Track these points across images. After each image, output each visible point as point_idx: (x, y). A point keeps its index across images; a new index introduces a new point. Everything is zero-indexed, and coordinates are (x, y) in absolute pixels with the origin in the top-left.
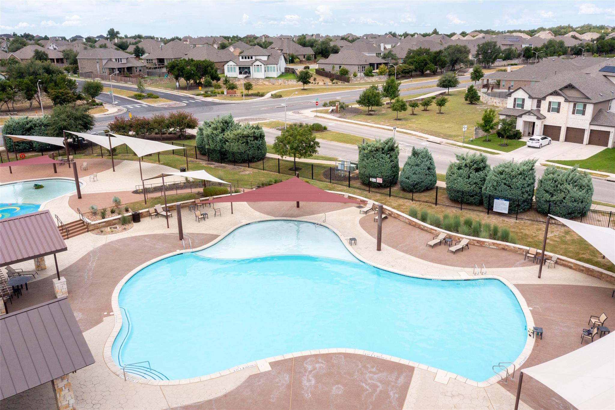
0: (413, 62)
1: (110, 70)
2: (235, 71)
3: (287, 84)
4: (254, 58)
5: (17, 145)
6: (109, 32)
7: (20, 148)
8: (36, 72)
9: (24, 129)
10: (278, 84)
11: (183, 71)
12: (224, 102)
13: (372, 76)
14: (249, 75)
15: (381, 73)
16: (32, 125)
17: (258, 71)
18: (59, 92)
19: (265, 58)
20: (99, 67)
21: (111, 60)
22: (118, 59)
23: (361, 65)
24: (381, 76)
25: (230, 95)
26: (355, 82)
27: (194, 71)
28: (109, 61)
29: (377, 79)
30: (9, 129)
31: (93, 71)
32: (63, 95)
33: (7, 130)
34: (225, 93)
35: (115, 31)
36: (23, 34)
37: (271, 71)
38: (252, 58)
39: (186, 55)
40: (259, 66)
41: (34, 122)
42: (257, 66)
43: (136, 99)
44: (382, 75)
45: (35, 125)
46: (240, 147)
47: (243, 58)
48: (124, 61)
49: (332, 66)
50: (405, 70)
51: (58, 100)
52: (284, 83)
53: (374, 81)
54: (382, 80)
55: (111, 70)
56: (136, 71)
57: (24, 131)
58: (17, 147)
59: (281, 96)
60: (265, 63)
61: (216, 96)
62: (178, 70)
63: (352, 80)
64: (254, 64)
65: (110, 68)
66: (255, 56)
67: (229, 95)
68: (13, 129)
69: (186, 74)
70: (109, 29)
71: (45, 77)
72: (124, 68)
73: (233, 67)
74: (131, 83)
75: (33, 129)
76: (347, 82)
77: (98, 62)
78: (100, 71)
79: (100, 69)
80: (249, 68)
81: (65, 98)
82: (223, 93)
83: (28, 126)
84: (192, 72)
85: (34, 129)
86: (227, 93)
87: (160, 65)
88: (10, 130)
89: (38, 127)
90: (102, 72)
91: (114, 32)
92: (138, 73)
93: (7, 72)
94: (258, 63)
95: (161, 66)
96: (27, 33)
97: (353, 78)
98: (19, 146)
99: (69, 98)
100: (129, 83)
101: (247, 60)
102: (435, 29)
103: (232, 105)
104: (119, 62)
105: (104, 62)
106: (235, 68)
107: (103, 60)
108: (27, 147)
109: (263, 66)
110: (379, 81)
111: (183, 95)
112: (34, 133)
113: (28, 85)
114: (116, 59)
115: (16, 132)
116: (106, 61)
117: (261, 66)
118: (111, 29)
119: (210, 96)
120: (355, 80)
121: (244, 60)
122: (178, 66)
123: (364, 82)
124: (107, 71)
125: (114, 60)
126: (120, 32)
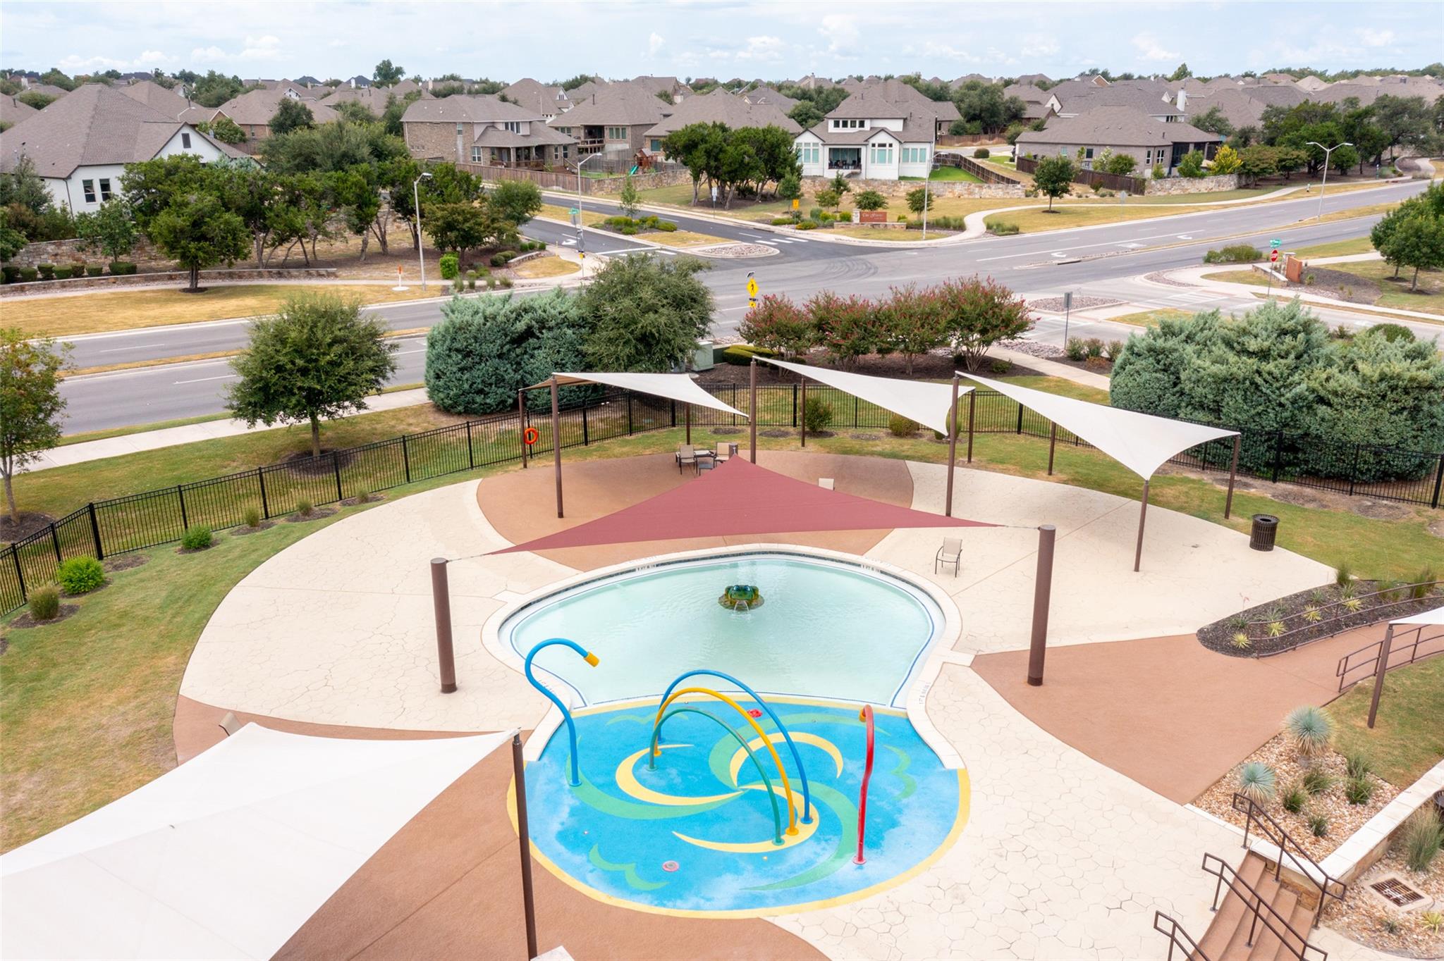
0: (1298, 141)
1: (493, 154)
2: (816, 160)
3: (977, 196)
4: (868, 124)
5: (480, 392)
6: (379, 69)
7: (488, 401)
8: (351, 152)
9: (506, 335)
10: (950, 195)
11: (721, 156)
12: (879, 245)
13: (1202, 177)
14: (858, 171)
15: (1222, 170)
16: (534, 323)
17: (882, 160)
18: (453, 212)
19: (897, 126)
20: (464, 144)
21: (493, 127)
22: (512, 124)
23: (1155, 147)
24: (1222, 178)
25: (873, 226)
26: (1159, 193)
27: (749, 156)
28: (491, 129)
29: (1211, 185)
30: (460, 336)
31: (445, 155)
32: (466, 220)
33: (453, 340)
34: (856, 219)
35: (394, 66)
36: (177, 74)
37: (914, 160)
38: (862, 124)
39: (666, 116)
40: (884, 145)
41: (540, 312)
42: (880, 145)
43: (619, 231)
44: (1224, 174)
45: (543, 324)
46: (1385, 426)
47: (837, 125)
48: (524, 130)
49: (1079, 148)
50: (1284, 160)
51: (452, 235)
52: (970, 193)
53: (1203, 191)
54: (1224, 189)
55: (496, 152)
56: (556, 156)
57: (508, 343)
58: (479, 399)
59: (1015, 230)
60: (900, 138)
61: (832, 226)
62: (708, 153)
63: (1152, 187)
64: (872, 141)
65: (492, 148)
66: (871, 119)
67: (868, 224)
68: (475, 338)
69: (730, 165)
70: (379, 63)
71: (399, 168)
72: (528, 148)
73: (811, 148)
74: (561, 189)
75: (533, 335)
76: (1136, 192)
77: (460, 132)
78: (465, 156)
79: (464, 149)
80: (858, 151)
81: (471, 229)
82: (847, 218)
83: (521, 326)
84: (747, 159)
85: (538, 338)
86: (862, 219)
87: (594, 142)
88: (466, 339)
89: (550, 329)
90: (470, 159)
91: (390, 69)
92: (559, 162)
93: (265, 152)
94: (882, 138)
95: (596, 145)
96: (187, 71)
97: (1153, 182)
98: (486, 394)
99: (482, 229)
100: (555, 188)
101: (849, 130)
102: (1184, 65)
103: (908, 253)
104: (512, 129)
105: (478, 131)
106: (816, 151)
107: (475, 126)
108: (509, 397)
109: (896, 145)
110: (1215, 192)
111: (731, 224)
112: (534, 349)
113: (361, 188)
114: (507, 124)
115: (484, 346)
116: (482, 128)
117: (891, 145)
118: (384, 62)
119: (814, 228)
120: (1158, 186)
121: (841, 130)
122: (706, 142)
123: (1178, 192)
124: (486, 157)
125: (502, 127)
126: (405, 69)
